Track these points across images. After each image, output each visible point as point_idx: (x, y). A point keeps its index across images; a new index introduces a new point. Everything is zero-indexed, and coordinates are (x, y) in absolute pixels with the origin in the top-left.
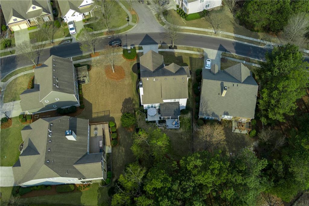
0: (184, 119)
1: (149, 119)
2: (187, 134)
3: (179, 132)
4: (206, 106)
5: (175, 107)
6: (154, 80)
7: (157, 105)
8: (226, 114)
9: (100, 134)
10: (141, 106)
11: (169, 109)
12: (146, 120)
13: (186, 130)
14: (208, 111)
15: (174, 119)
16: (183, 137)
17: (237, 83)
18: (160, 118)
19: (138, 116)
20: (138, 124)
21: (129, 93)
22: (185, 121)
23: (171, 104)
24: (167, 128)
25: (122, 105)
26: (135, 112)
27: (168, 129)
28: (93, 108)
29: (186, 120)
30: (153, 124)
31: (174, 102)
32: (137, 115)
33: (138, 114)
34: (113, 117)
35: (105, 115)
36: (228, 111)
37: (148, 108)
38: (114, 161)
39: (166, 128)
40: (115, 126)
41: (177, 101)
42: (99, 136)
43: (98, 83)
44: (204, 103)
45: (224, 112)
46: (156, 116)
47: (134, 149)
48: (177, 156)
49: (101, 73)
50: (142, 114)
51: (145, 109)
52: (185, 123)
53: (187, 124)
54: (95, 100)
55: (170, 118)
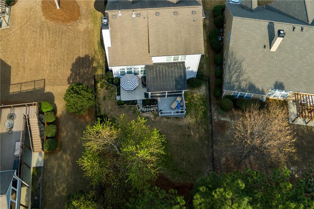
0: (193, 97)
1: (124, 97)
2: (200, 128)
3: (184, 124)
4: (239, 71)
5: (177, 73)
6: (134, 16)
7: (140, 68)
8: (279, 86)
9: (18, 126)
10: (108, 71)
11: (163, 77)
12: (118, 98)
13: (198, 119)
14: (242, 80)
15: (173, 98)
16: (192, 134)
17: (302, 25)
18: (146, 95)
19: (102, 92)
20: (100, 106)
21: (86, 47)
22: (194, 102)
23: (168, 66)
24: (160, 115)
25: (72, 70)
26: (96, 82)
27: (162, 117)
28: (12, 74)
29: (196, 99)
30: (130, 107)
31: (174, 63)
32: (100, 89)
33: (102, 87)
34: (51, 93)
35: (34, 89)
36: (281, 80)
37: (121, 75)
38: (48, 184)
39: (158, 115)
40: (54, 111)
41: (179, 61)
42: (16, 132)
43: (27, 27)
44: (234, 65)
45: (274, 82)
46: (137, 91)
47: (86, 163)
48: (181, 173)
49: (33, 10)
50: (109, 87)
51: (116, 78)
52: (195, 105)
53: (199, 107)
54: (18, 59)
55: (166, 94)
